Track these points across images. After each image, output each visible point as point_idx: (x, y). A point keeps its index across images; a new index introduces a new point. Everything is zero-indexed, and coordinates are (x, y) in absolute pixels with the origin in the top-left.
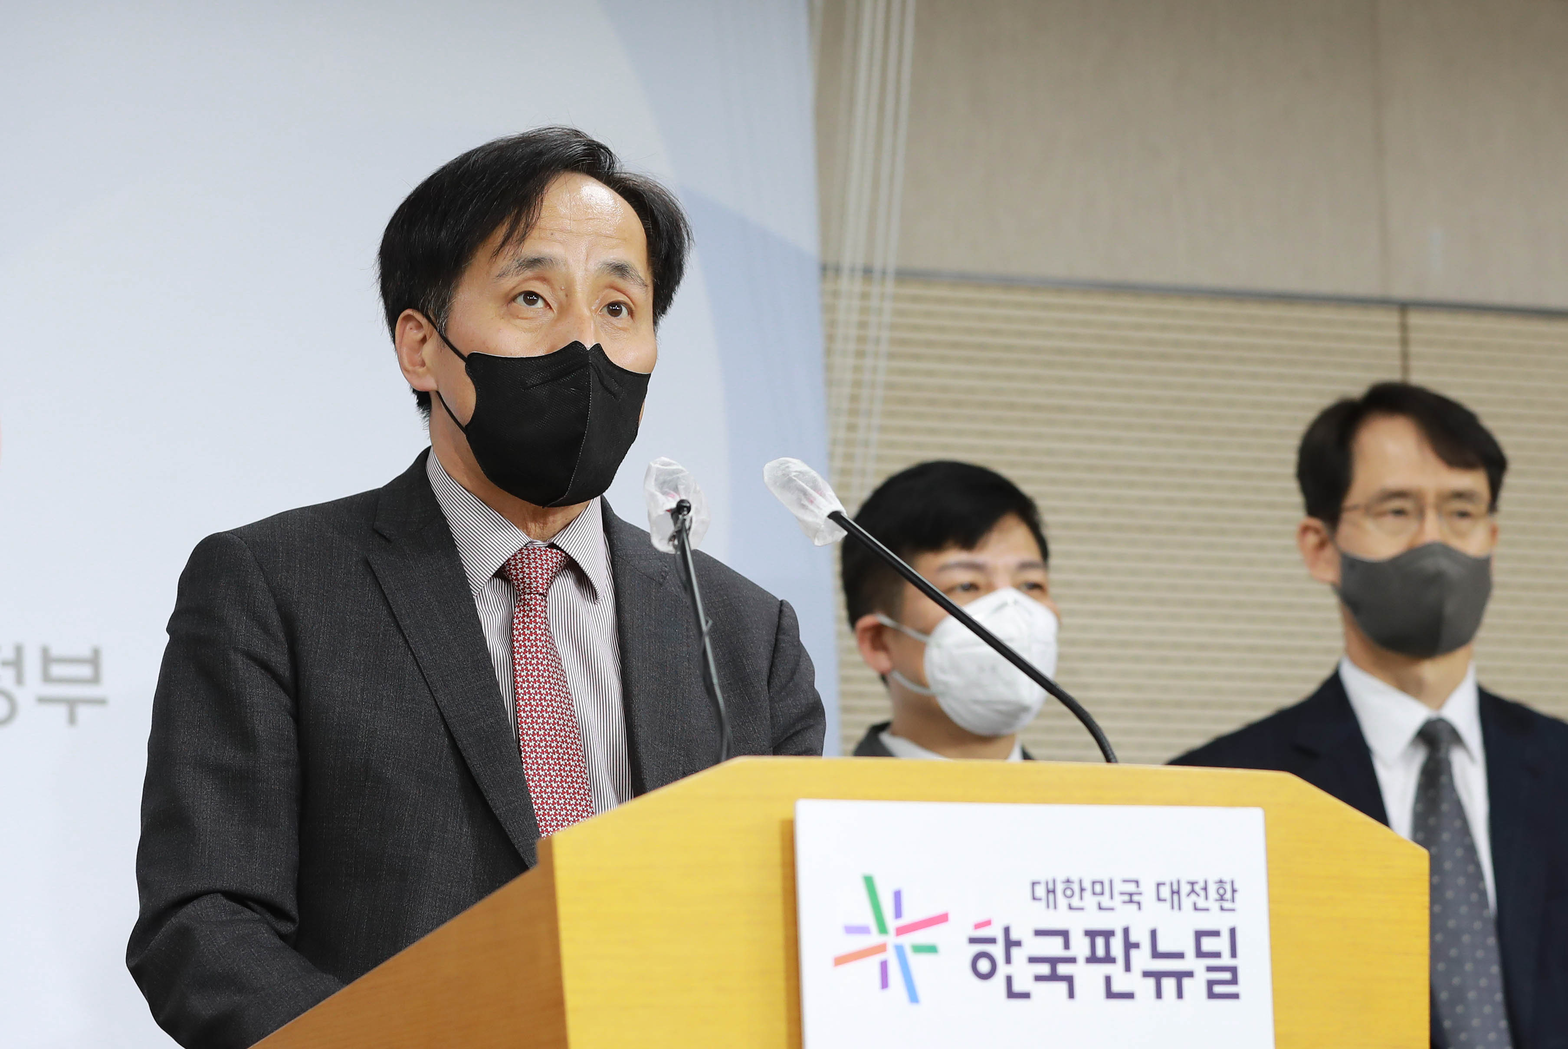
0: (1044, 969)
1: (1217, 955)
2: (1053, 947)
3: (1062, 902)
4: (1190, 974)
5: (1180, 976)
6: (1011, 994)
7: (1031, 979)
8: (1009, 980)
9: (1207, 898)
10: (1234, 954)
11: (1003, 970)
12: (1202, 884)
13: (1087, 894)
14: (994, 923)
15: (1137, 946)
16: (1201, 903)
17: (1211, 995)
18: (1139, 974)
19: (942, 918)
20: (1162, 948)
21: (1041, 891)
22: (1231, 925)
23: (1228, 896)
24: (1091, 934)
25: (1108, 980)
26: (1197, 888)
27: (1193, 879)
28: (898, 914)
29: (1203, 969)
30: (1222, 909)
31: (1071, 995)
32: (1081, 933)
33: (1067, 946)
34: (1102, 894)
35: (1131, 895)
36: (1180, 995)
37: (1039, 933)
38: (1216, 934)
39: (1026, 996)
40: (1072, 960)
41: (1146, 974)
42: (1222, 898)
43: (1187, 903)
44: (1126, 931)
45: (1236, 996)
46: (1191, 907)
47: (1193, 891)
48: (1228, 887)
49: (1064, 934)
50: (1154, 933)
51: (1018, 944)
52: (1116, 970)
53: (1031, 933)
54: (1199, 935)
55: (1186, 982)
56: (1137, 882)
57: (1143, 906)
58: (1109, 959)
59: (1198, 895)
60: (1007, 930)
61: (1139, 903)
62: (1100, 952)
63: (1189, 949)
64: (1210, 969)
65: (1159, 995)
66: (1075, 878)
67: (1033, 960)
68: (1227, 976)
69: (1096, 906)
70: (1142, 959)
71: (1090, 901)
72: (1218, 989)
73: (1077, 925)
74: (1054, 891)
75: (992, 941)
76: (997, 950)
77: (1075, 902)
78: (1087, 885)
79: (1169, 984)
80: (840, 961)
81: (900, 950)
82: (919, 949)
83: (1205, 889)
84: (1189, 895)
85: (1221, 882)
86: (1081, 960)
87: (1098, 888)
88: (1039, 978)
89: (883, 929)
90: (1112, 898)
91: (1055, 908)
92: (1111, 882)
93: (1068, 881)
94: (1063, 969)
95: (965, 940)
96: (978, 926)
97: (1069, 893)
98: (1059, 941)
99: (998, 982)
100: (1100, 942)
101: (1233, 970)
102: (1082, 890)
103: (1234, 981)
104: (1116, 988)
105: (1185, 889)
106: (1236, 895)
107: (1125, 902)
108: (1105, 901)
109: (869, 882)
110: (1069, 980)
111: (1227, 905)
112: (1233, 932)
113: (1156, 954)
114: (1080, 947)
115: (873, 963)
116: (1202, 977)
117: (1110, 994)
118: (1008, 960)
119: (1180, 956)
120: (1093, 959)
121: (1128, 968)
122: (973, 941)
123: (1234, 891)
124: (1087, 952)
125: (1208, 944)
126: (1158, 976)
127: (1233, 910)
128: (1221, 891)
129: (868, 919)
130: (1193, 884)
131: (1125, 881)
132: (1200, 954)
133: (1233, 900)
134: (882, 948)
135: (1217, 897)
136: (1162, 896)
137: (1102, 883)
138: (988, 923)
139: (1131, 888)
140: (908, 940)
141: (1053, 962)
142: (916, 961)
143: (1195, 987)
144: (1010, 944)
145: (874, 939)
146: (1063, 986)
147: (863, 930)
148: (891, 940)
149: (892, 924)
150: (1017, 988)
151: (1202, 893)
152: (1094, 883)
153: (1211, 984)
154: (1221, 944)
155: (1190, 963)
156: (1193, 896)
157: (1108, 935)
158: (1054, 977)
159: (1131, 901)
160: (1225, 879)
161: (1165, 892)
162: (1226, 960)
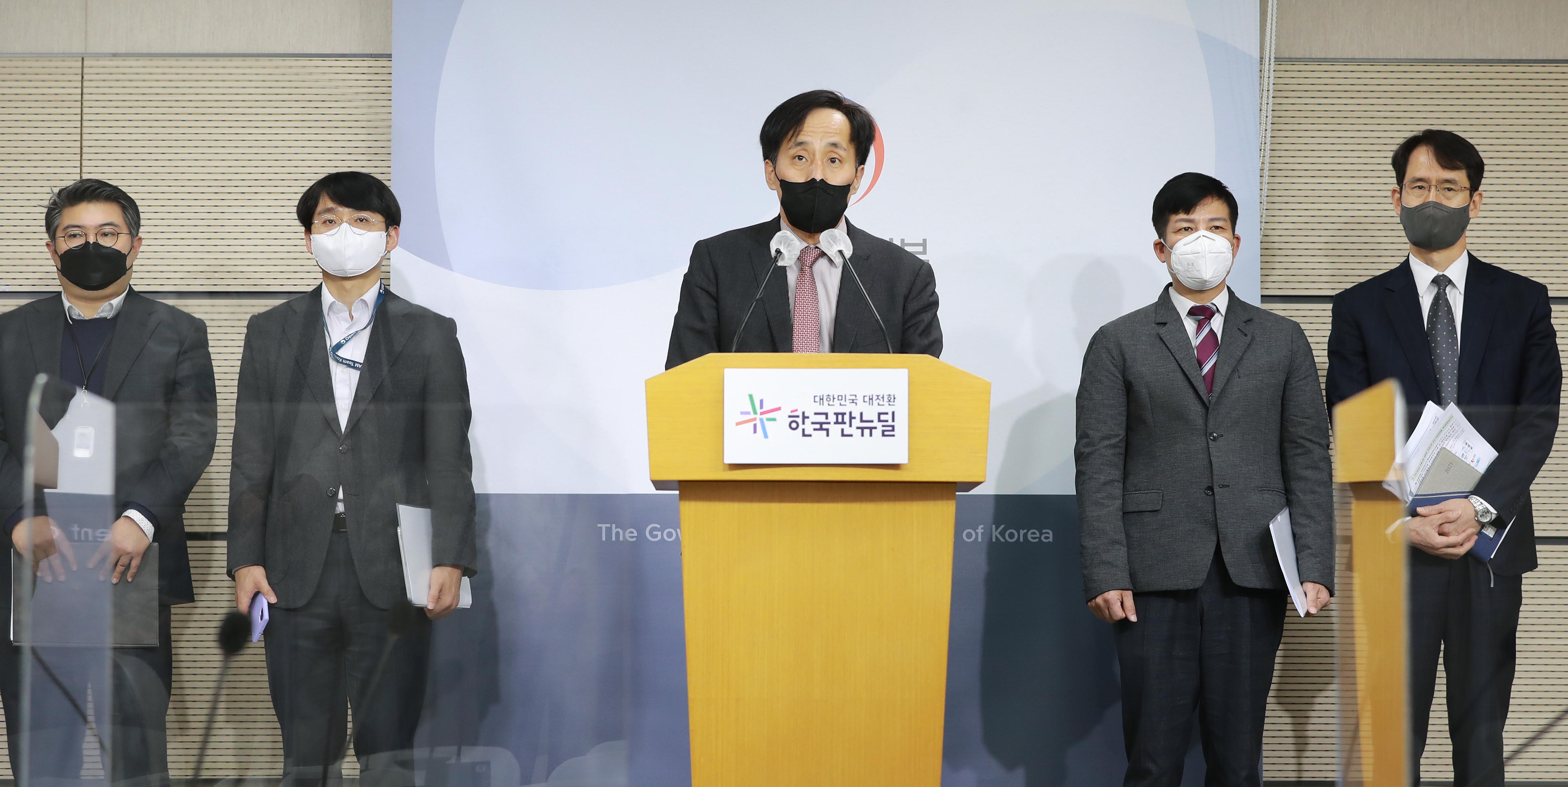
0: (818, 426)
1: (887, 421)
2: (822, 418)
3: (826, 403)
4: (875, 428)
5: (871, 429)
6: (804, 435)
7: (812, 430)
8: (803, 430)
9: (883, 401)
10: (893, 421)
11: (801, 426)
12: (882, 396)
13: (836, 400)
14: (799, 410)
15: (855, 418)
16: (881, 403)
17: (883, 435)
18: (855, 428)
19: (779, 409)
20: (864, 419)
21: (817, 399)
22: (893, 410)
23: (892, 400)
24: (837, 414)
25: (843, 430)
26: (880, 397)
27: (878, 394)
28: (761, 407)
29: (881, 426)
30: (889, 405)
31: (828, 435)
32: (833, 414)
33: (827, 418)
34: (842, 400)
35: (853, 400)
36: (871, 435)
37: (816, 414)
38: (887, 414)
39: (810, 436)
40: (829, 423)
41: (858, 428)
42: (889, 401)
43: (875, 403)
44: (851, 413)
45: (893, 436)
46: (877, 404)
47: (878, 398)
48: (892, 397)
49: (826, 414)
50: (861, 414)
51: (808, 417)
52: (846, 427)
53: (813, 414)
54: (879, 414)
55: (874, 431)
56: (856, 396)
57: (858, 404)
58: (843, 423)
59: (880, 400)
60: (803, 413)
61: (856, 403)
62: (840, 420)
63: (876, 419)
64: (883, 426)
65: (862, 435)
66: (831, 394)
67: (813, 423)
68: (890, 428)
69: (839, 404)
70: (856, 423)
71: (837, 402)
72: (886, 433)
73: (831, 411)
74: (823, 399)
75: (798, 417)
76: (800, 420)
77: (831, 403)
78: (836, 397)
79: (867, 432)
80: (738, 424)
81: (761, 420)
82: (769, 420)
83: (883, 398)
84: (876, 400)
85: (889, 395)
86: (832, 423)
87: (840, 398)
88: (815, 430)
89: (755, 413)
90: (845, 401)
91: (823, 405)
92: (845, 396)
93: (828, 395)
94: (825, 426)
95: (787, 416)
96: (792, 412)
97: (828, 399)
98: (824, 416)
99: (800, 430)
100: (840, 417)
101: (893, 427)
102: (834, 398)
103: (893, 430)
104: (845, 433)
105: (875, 398)
106: (895, 400)
107: (850, 403)
108: (843, 402)
109: (751, 396)
110: (827, 430)
111: (891, 403)
112: (893, 413)
113: (862, 421)
114: (832, 418)
115: (751, 424)
116: (880, 428)
117: (843, 435)
118: (803, 423)
119: (872, 421)
120: (837, 423)
121: (851, 426)
122: (790, 417)
123: (894, 398)
124: (835, 420)
125: (883, 417)
126: (862, 429)
127: (894, 405)
128: (889, 399)
129: (750, 409)
130: (878, 396)
131: (851, 395)
132: (880, 421)
133: (894, 402)
134: (755, 419)
135: (888, 400)
136: (865, 400)
137: (842, 396)
138: (796, 410)
139: (854, 398)
140: (764, 417)
141: (821, 424)
142: (767, 423)
143: (877, 433)
144: (805, 417)
145: (752, 416)
146: (825, 432)
147: (748, 413)
148: (758, 416)
149: (759, 411)
150: (806, 433)
151: (882, 399)
152: (838, 396)
153: (883, 431)
154: (889, 417)
155: (876, 423)
156: (878, 400)
157: (843, 414)
158: (821, 429)
159: (853, 402)
160: (891, 394)
161: (867, 399)
162: (890, 423)
